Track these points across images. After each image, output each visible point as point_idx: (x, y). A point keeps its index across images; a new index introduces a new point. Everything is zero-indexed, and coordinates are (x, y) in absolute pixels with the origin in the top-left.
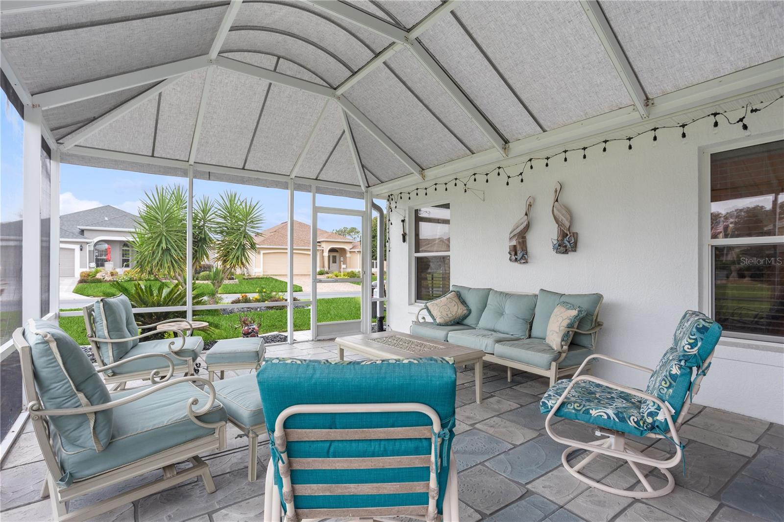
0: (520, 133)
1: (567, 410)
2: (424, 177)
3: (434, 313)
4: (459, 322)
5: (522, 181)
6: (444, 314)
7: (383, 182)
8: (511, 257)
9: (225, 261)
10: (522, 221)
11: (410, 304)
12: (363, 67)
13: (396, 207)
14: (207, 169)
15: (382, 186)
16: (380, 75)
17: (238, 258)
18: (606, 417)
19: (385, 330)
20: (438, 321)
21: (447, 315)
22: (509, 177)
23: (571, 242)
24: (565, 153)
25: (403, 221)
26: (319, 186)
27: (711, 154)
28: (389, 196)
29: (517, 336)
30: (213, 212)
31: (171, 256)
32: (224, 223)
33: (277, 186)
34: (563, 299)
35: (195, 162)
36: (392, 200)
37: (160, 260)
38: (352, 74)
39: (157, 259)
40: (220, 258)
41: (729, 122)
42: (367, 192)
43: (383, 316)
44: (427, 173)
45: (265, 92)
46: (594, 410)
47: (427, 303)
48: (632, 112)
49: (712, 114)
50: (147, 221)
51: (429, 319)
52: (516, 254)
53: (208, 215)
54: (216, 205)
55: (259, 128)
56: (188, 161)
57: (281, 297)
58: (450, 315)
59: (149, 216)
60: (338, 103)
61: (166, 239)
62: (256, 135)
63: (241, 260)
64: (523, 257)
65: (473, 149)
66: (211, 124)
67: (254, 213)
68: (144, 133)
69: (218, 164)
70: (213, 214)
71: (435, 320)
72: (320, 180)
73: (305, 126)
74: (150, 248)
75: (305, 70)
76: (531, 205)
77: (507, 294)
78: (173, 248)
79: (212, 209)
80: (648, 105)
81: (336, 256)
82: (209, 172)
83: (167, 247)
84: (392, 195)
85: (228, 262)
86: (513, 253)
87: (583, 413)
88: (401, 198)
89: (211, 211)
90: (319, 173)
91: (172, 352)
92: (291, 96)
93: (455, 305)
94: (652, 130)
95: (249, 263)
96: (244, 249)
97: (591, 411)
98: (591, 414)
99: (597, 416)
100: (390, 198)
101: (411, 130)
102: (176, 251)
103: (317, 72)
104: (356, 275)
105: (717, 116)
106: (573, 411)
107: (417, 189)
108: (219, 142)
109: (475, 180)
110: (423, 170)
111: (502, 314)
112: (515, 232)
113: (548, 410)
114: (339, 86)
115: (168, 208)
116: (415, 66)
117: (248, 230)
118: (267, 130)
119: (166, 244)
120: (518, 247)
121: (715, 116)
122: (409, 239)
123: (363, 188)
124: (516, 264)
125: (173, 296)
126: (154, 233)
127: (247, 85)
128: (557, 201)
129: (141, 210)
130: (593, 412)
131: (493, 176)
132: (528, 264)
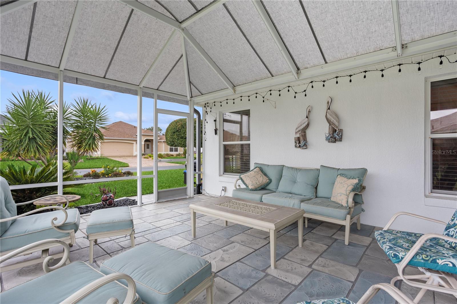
0: (309, 64)
1: (417, 260)
2: (235, 91)
3: (247, 182)
4: (263, 188)
5: (306, 95)
6: (254, 182)
7: (203, 94)
8: (296, 145)
9: (80, 147)
10: (305, 121)
11: (220, 175)
12: (206, 7)
13: (211, 111)
14: (75, 75)
15: (203, 96)
16: (218, 14)
17: (90, 145)
18: (451, 265)
19: (202, 193)
20: (250, 187)
21: (256, 183)
22: (296, 93)
23: (339, 136)
24: (337, 78)
25: (215, 121)
26: (159, 94)
27: (431, 82)
28: (205, 104)
29: (309, 196)
30: (69, 112)
31: (37, 143)
32: (79, 121)
33: (130, 93)
34: (339, 172)
35: (64, 69)
36: (208, 106)
37: (26, 147)
38: (196, 11)
39: (24, 145)
40: (75, 145)
41: (449, 62)
42: (191, 100)
43: (200, 184)
44: (238, 89)
45: (127, 18)
46: (440, 259)
47: (240, 175)
48: (391, 52)
49: (439, 56)
50: (14, 116)
51: (243, 186)
52: (299, 143)
53: (65, 114)
54: (72, 107)
55: (119, 47)
56: (59, 68)
57: (120, 171)
58: (258, 183)
59: (16, 113)
60: (182, 33)
61: (32, 130)
62: (117, 52)
63: (92, 146)
64: (305, 145)
65: (273, 73)
66: (80, 38)
67: (102, 114)
68: (18, 38)
69: (83, 72)
70: (70, 113)
71: (248, 186)
72: (160, 90)
73: (155, 49)
74: (18, 138)
75: (159, 5)
76: (310, 112)
77: (296, 169)
78: (38, 137)
79: (69, 110)
80: (403, 48)
81: (149, 144)
82: (77, 78)
83: (33, 136)
84: (208, 103)
85: (83, 148)
86: (298, 142)
87: (431, 262)
88: (215, 105)
89: (68, 111)
90: (160, 85)
91: (55, 227)
92: (147, 25)
93: (261, 176)
94: (398, 65)
95: (98, 149)
96: (94, 139)
97: (438, 261)
98: (439, 263)
99: (444, 264)
100: (206, 105)
101: (232, 57)
102: (40, 139)
103: (168, 8)
104: (162, 156)
105: (442, 57)
106: (422, 261)
107: (227, 100)
108: (86, 54)
109: (271, 94)
110: (235, 86)
111: (295, 182)
112: (299, 129)
113: (399, 260)
114: (184, 21)
115: (33, 108)
116: (247, 8)
117: (97, 126)
118: (125, 49)
119: (33, 134)
120: (301, 139)
121: (441, 58)
122: (219, 132)
123: (189, 98)
124: (299, 150)
125: (45, 174)
126: (21, 126)
127: (113, 10)
128: (329, 109)
129: (9, 107)
130: (440, 262)
131: (284, 92)
132: (308, 149)
